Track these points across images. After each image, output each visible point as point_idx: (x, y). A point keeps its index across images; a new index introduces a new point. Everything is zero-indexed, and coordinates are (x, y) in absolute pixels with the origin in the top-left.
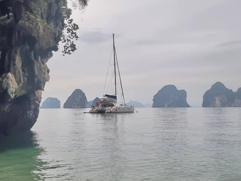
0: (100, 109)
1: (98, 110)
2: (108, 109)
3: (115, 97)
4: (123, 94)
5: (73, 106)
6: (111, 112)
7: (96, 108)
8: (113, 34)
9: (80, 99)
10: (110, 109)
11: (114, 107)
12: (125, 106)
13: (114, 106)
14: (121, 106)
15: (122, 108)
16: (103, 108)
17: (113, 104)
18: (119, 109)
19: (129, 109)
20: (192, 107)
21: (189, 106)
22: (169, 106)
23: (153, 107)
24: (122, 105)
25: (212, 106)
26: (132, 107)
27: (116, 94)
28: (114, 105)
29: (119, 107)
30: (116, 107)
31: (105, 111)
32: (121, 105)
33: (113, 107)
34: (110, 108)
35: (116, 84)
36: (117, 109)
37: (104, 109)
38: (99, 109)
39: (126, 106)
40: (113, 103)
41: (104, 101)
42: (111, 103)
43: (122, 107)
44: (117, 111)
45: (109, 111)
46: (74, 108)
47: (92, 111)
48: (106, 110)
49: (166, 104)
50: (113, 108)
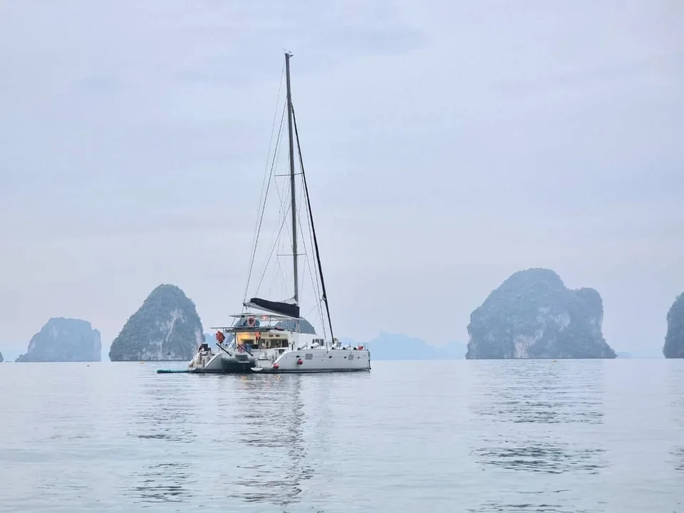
0: (233, 357)
1: (222, 359)
2: (265, 357)
3: (292, 310)
4: (324, 296)
6: (275, 371)
7: (217, 352)
8: (287, 56)
9: (177, 322)
10: (274, 358)
11: (288, 350)
12: (334, 345)
13: (288, 347)
14: (316, 344)
15: (320, 352)
16: (246, 353)
17: (285, 335)
18: (309, 357)
19: (351, 357)
21: (611, 355)
22: (536, 353)
23: (468, 356)
24: (322, 341)
26: (361, 348)
27: (296, 297)
28: (290, 341)
29: (309, 348)
30: (296, 350)
31: (253, 364)
32: (317, 341)
33: (283, 350)
34: (271, 352)
35: (295, 256)
36: (303, 359)
37: (249, 356)
38: (227, 357)
39: (339, 344)
40: (285, 332)
41: (248, 323)
42: (278, 332)
43: (323, 348)
44: (301, 367)
45: (269, 365)
47: (200, 366)
48: (259, 363)
49: (518, 346)
50: (285, 352)
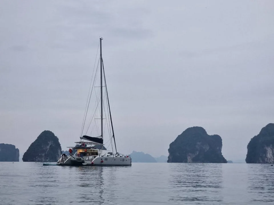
0: (76, 159)
1: (71, 160)
2: (88, 159)
3: (99, 141)
4: (114, 135)
5: (39, 159)
6: (92, 165)
7: (69, 157)
8: (101, 39)
9: (50, 146)
10: (92, 160)
11: (98, 157)
12: (117, 155)
13: (98, 155)
14: (109, 154)
15: (111, 158)
16: (81, 158)
17: (97, 151)
18: (106, 159)
19: (123, 160)
20: (231, 162)
21: (225, 161)
22: (195, 160)
23: (168, 162)
24: (112, 153)
25: (261, 161)
26: (128, 157)
27: (102, 136)
28: (99, 153)
29: (106, 156)
30: (101, 157)
31: (83, 162)
32: (110, 153)
33: (96, 157)
34: (91, 157)
35: (102, 119)
36: (104, 160)
37: (82, 159)
38: (73, 159)
39: (119, 155)
40: (97, 149)
41: (82, 146)
42: (94, 149)
43: (112, 156)
44: (103, 163)
45: (90, 163)
46: (39, 161)
47: (62, 163)
48: (85, 162)
49: (189, 158)
